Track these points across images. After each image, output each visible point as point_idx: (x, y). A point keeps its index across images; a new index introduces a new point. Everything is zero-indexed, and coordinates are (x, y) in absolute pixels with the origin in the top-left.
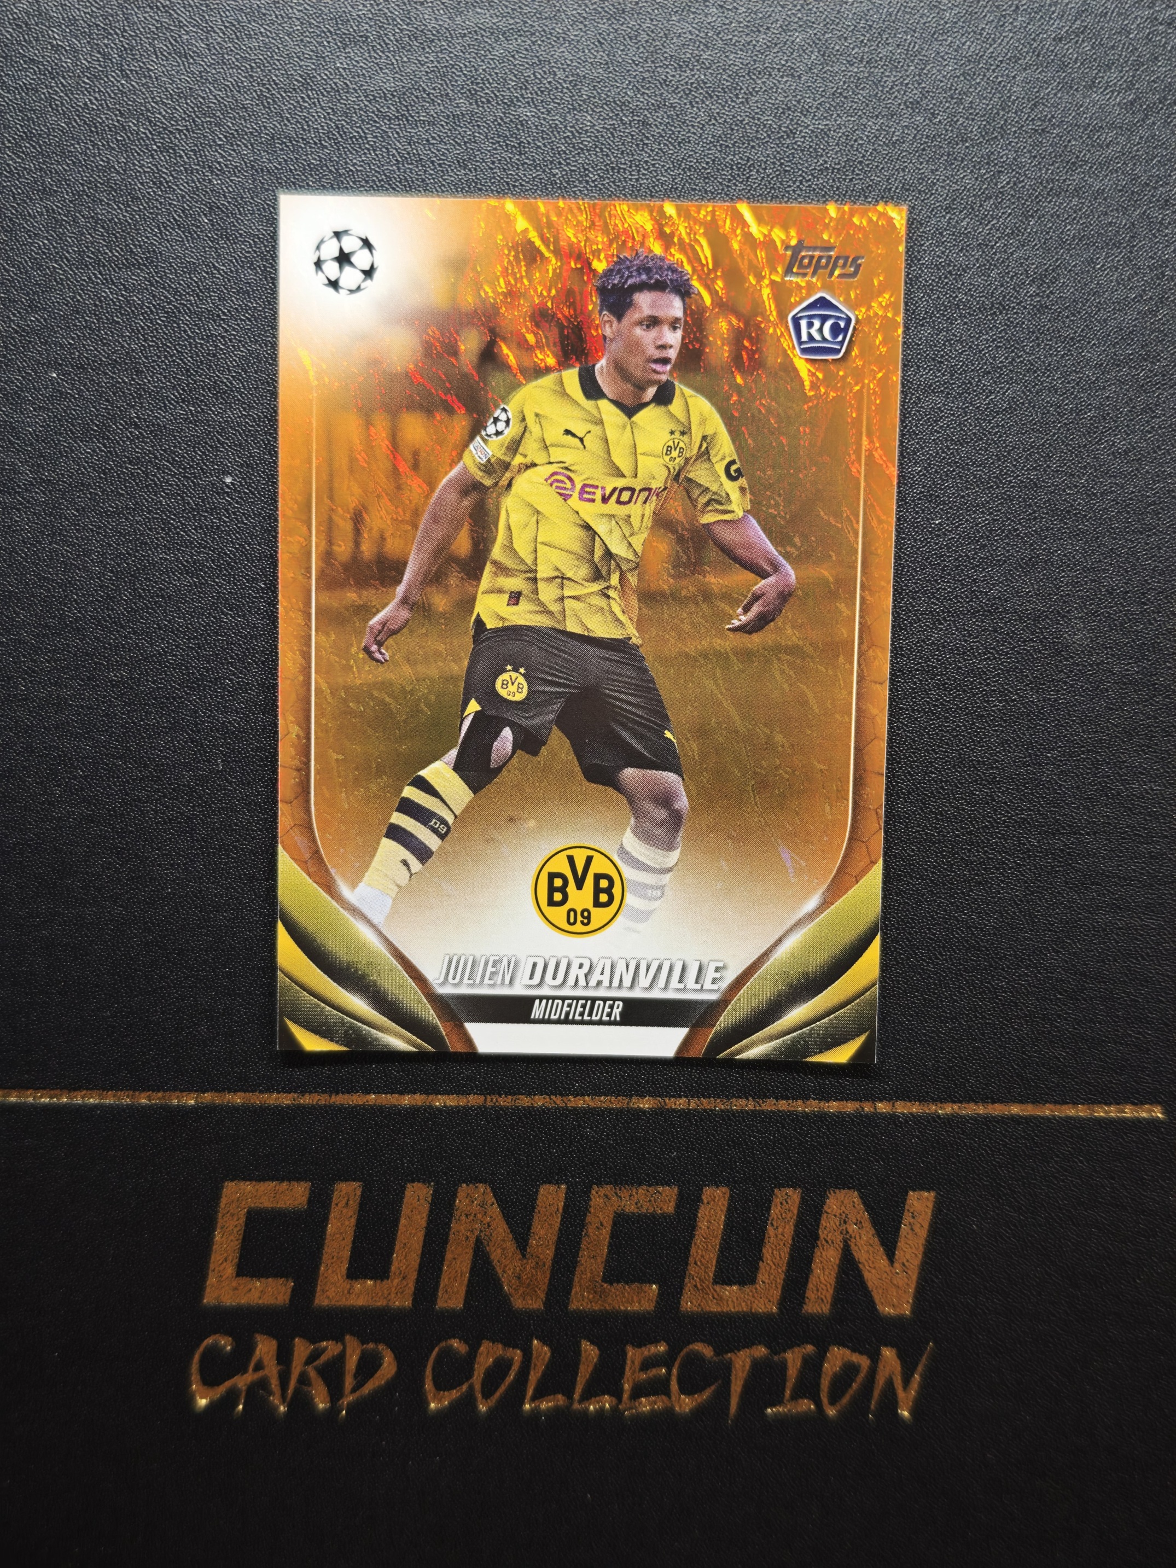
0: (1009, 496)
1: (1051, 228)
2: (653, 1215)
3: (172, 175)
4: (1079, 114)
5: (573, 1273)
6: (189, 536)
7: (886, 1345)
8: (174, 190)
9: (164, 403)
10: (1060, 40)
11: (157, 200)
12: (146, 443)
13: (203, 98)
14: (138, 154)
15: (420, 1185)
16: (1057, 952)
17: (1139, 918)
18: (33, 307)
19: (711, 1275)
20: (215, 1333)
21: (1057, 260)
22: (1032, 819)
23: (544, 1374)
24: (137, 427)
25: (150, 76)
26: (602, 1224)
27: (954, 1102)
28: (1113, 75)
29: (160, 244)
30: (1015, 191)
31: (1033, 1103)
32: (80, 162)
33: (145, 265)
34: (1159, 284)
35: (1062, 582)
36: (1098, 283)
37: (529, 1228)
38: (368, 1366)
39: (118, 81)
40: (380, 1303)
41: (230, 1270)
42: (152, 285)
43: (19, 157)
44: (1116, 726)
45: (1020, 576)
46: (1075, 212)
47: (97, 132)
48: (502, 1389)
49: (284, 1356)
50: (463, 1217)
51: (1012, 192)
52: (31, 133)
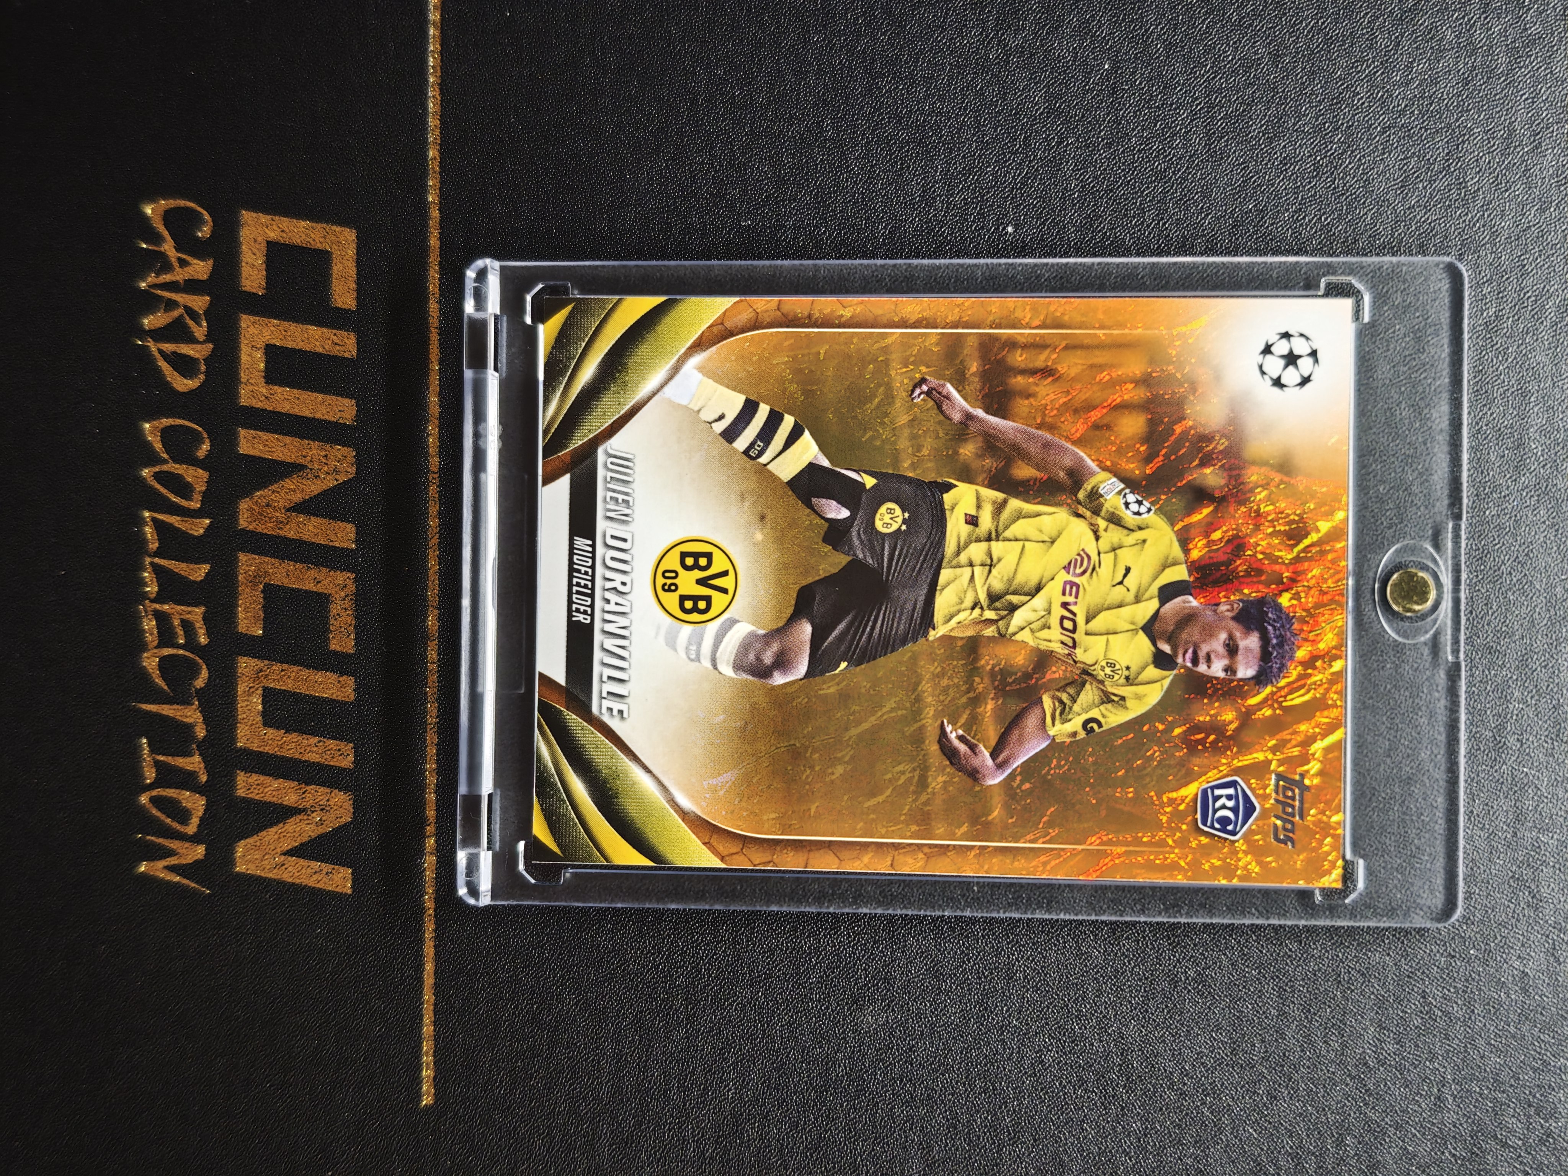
0: (1000, 953)
1: (1249, 990)
2: (328, 631)
3: (1292, 174)
4: (1355, 1015)
5: (273, 556)
6: (958, 193)
7: (206, 850)
8: (1279, 177)
9: (1081, 169)
10: (1424, 997)
11: (1269, 160)
12: (1044, 152)
13: (1364, 203)
14: (1312, 143)
15: (354, 412)
16: (576, 1004)
17: (609, 1081)
18: (1169, 46)
19: (272, 685)
20: (213, 221)
21: (1220, 996)
22: (701, 979)
23: (178, 530)
24: (1059, 144)
25: (1384, 153)
26: (318, 582)
27: (435, 910)
28: (1392, 1047)
29: (1229, 164)
30: (1283, 956)
31: (435, 984)
32: (1304, 89)
33: (1209, 149)
34: (1198, 1092)
35: (921, 1004)
36: (1198, 1035)
37: (314, 515)
38: (185, 366)
39: (1379, 124)
40: (243, 377)
41: (272, 235)
42: (1191, 157)
43: (1309, 32)
44: (787, 1056)
45: (926, 964)
46: (1264, 1012)
47: (1332, 105)
48: (164, 491)
49: (192, 286)
50: (324, 453)
51: (1282, 954)
52: (1332, 43)
